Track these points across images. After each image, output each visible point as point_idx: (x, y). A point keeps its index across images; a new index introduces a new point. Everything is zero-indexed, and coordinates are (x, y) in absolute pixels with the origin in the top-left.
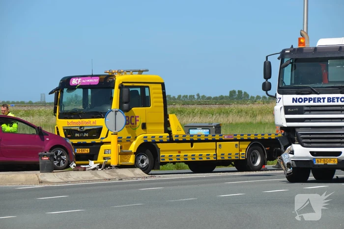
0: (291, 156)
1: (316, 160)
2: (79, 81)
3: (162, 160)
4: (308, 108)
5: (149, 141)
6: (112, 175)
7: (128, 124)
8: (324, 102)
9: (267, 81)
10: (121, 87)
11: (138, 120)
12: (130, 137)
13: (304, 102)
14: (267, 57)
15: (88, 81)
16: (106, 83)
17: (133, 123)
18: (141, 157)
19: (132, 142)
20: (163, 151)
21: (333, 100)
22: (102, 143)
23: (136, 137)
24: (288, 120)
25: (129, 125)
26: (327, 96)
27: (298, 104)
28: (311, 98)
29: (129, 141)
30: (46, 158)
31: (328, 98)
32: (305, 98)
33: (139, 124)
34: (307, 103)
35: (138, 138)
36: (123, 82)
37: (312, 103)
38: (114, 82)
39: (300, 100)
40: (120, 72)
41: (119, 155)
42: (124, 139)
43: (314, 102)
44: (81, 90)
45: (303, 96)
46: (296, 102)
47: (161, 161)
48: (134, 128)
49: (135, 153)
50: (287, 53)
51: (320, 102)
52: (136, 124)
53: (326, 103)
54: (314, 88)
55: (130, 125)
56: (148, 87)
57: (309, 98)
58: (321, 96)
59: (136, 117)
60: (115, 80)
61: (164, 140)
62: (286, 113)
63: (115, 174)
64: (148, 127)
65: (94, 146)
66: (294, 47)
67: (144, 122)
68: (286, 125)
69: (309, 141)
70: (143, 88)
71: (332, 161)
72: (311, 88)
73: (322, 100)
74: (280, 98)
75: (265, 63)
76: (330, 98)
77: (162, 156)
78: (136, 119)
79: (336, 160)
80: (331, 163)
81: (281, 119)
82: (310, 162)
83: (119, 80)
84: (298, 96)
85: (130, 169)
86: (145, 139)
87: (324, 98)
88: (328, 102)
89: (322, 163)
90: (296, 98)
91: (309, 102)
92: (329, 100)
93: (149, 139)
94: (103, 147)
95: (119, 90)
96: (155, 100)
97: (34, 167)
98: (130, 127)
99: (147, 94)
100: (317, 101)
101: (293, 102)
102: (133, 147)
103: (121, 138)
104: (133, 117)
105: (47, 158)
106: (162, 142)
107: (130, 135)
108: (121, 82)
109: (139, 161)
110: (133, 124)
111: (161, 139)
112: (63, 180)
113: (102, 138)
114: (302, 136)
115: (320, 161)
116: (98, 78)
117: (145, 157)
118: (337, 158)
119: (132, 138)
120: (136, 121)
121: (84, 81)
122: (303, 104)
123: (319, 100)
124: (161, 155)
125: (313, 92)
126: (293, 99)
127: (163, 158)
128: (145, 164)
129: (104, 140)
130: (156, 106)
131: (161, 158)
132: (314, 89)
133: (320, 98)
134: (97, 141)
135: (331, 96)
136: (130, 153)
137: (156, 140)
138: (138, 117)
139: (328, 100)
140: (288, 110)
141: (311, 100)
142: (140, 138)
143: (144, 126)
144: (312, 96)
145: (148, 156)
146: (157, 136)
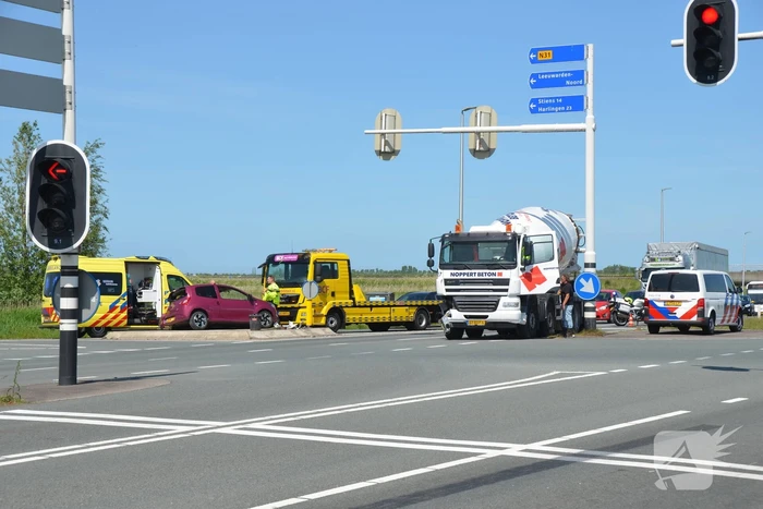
0: (449, 318)
1: (469, 322)
2: (282, 258)
4: (463, 281)
5: (336, 306)
7: (320, 292)
9: (431, 258)
10: (315, 263)
11: (328, 290)
14: (431, 240)
15: (289, 258)
16: (303, 259)
18: (331, 319)
19: (324, 307)
20: (349, 314)
22: (300, 308)
24: (447, 290)
26: (477, 271)
29: (321, 305)
30: (255, 319)
33: (329, 292)
34: (462, 277)
35: (328, 303)
36: (317, 259)
37: (466, 277)
38: (309, 259)
40: (314, 251)
41: (313, 317)
42: (317, 304)
44: (283, 265)
47: (347, 322)
48: (325, 296)
49: (326, 316)
50: (446, 237)
52: (327, 292)
53: (477, 277)
55: (322, 293)
56: (337, 263)
58: (473, 271)
59: (327, 287)
60: (310, 257)
61: (349, 306)
62: (446, 284)
64: (336, 295)
65: (293, 310)
66: (452, 232)
67: (333, 291)
68: (445, 293)
69: (464, 306)
70: (332, 264)
71: (481, 323)
74: (441, 273)
75: (429, 244)
77: (348, 318)
79: (484, 322)
81: (442, 289)
82: (465, 323)
83: (313, 257)
85: (321, 328)
86: (334, 304)
93: (337, 304)
94: (300, 311)
95: (313, 265)
96: (342, 273)
97: (245, 326)
98: (322, 295)
99: (336, 269)
102: (324, 311)
103: (315, 303)
104: (324, 286)
106: (347, 307)
107: (321, 301)
108: (315, 259)
109: (329, 322)
110: (325, 292)
111: (346, 304)
114: (458, 303)
115: (472, 323)
116: (297, 255)
117: (333, 319)
119: (323, 303)
121: (285, 258)
123: (471, 274)
124: (346, 317)
127: (348, 320)
128: (333, 324)
129: (301, 305)
130: (342, 278)
131: (346, 320)
132: (468, 266)
135: (481, 271)
136: (322, 316)
137: (343, 306)
140: (447, 282)
142: (330, 303)
143: (333, 294)
144: (466, 271)
145: (336, 318)
146: (344, 301)
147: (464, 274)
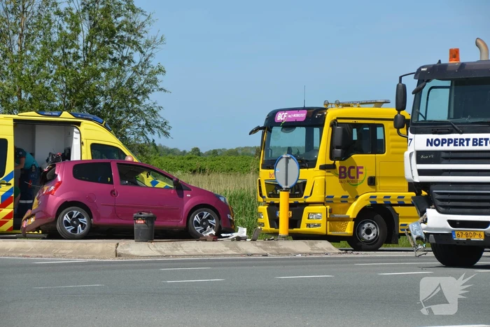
0: (423, 225)
1: (456, 233)
2: (285, 116)
3: (402, 230)
4: (447, 155)
5: (378, 202)
6: (265, 249)
7: (345, 177)
8: (468, 145)
9: (399, 113)
11: (362, 173)
12: (347, 197)
13: (442, 145)
14: (401, 78)
15: (294, 115)
16: (314, 119)
17: (352, 175)
18: (366, 226)
19: (351, 204)
20: (404, 217)
21: (480, 142)
23: (357, 197)
24: (421, 172)
25: (346, 179)
26: (472, 136)
27: (434, 148)
28: (451, 140)
29: (345, 201)
30: (140, 222)
31: (474, 139)
32: (442, 140)
33: (363, 178)
34: (445, 147)
35: (360, 198)
36: (338, 118)
37: (452, 147)
39: (437, 142)
40: (338, 104)
41: (327, 221)
42: (337, 199)
43: (455, 145)
44: (303, 129)
45: (441, 137)
46: (431, 145)
47: (400, 232)
48: (354, 184)
49: (354, 220)
50: (423, 71)
51: (463, 145)
52: (358, 177)
53: (471, 147)
54: (455, 124)
55: (348, 178)
56: (382, 125)
57: (449, 140)
58: (465, 136)
59: (358, 168)
60: (326, 115)
61: (406, 202)
62: (419, 161)
63: (274, 247)
64: (380, 183)
65: (298, 208)
66: (442, 62)
67: (373, 175)
68: (418, 179)
69: (447, 204)
71: (477, 236)
72: (450, 124)
73: (465, 143)
74: (411, 139)
75: (398, 85)
76: (477, 139)
77: (402, 225)
78: (358, 170)
79: (482, 234)
80: (476, 238)
81: (412, 171)
82: (449, 235)
83: (331, 114)
84: (434, 137)
85: (306, 241)
86: (373, 200)
87: (468, 140)
88: (473, 145)
89: (464, 238)
90: (432, 139)
91: (448, 145)
92: (475, 142)
93: (380, 199)
94: (307, 209)
95: (331, 129)
96: (392, 144)
98: (348, 181)
99: (380, 136)
100: (458, 144)
101: (427, 145)
102: (352, 211)
103: (332, 197)
104: (353, 167)
105: (142, 222)
106: (402, 204)
107: (346, 193)
108: (335, 118)
109: (363, 232)
110: (354, 178)
111: (401, 200)
112: (164, 253)
113: (306, 197)
114: (438, 196)
115: (461, 235)
116: (306, 111)
117: (372, 226)
118: (484, 232)
119: (350, 197)
120: (358, 173)
121: (290, 116)
122: (440, 148)
123: (461, 142)
124: (400, 223)
125: (455, 131)
126: (428, 140)
127: (402, 227)
128: (372, 235)
129: (308, 200)
130: (393, 153)
131: (400, 227)
132: (455, 126)
133: (463, 139)
134: (301, 200)
135: (478, 136)
136: (347, 219)
137: (392, 202)
138: (362, 167)
139: (473, 142)
140: (422, 157)
141: (451, 143)
142: (364, 198)
143: (372, 181)
144: (453, 136)
145: (378, 224)
146: (394, 195)
147: (449, 142)
